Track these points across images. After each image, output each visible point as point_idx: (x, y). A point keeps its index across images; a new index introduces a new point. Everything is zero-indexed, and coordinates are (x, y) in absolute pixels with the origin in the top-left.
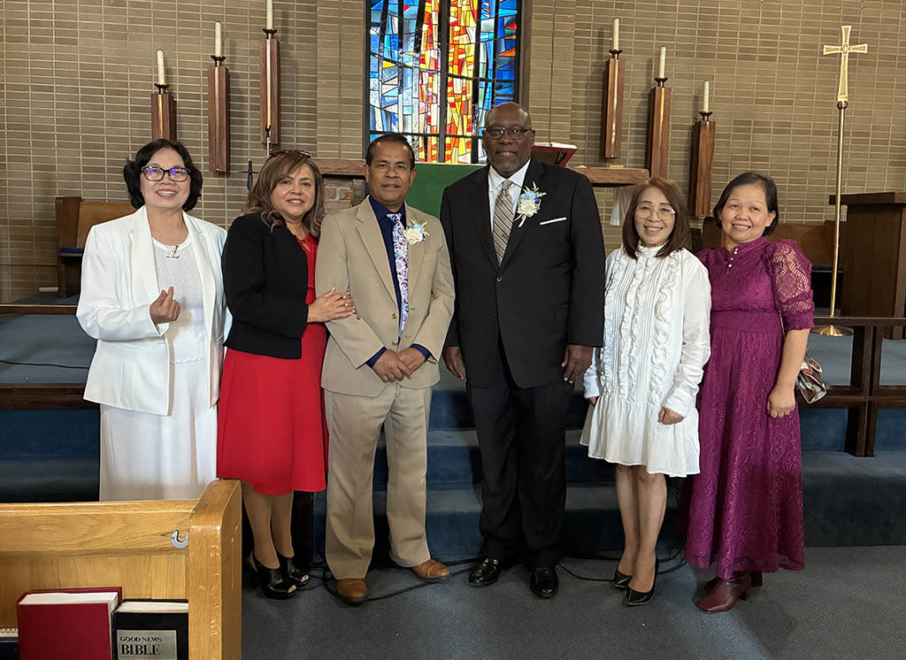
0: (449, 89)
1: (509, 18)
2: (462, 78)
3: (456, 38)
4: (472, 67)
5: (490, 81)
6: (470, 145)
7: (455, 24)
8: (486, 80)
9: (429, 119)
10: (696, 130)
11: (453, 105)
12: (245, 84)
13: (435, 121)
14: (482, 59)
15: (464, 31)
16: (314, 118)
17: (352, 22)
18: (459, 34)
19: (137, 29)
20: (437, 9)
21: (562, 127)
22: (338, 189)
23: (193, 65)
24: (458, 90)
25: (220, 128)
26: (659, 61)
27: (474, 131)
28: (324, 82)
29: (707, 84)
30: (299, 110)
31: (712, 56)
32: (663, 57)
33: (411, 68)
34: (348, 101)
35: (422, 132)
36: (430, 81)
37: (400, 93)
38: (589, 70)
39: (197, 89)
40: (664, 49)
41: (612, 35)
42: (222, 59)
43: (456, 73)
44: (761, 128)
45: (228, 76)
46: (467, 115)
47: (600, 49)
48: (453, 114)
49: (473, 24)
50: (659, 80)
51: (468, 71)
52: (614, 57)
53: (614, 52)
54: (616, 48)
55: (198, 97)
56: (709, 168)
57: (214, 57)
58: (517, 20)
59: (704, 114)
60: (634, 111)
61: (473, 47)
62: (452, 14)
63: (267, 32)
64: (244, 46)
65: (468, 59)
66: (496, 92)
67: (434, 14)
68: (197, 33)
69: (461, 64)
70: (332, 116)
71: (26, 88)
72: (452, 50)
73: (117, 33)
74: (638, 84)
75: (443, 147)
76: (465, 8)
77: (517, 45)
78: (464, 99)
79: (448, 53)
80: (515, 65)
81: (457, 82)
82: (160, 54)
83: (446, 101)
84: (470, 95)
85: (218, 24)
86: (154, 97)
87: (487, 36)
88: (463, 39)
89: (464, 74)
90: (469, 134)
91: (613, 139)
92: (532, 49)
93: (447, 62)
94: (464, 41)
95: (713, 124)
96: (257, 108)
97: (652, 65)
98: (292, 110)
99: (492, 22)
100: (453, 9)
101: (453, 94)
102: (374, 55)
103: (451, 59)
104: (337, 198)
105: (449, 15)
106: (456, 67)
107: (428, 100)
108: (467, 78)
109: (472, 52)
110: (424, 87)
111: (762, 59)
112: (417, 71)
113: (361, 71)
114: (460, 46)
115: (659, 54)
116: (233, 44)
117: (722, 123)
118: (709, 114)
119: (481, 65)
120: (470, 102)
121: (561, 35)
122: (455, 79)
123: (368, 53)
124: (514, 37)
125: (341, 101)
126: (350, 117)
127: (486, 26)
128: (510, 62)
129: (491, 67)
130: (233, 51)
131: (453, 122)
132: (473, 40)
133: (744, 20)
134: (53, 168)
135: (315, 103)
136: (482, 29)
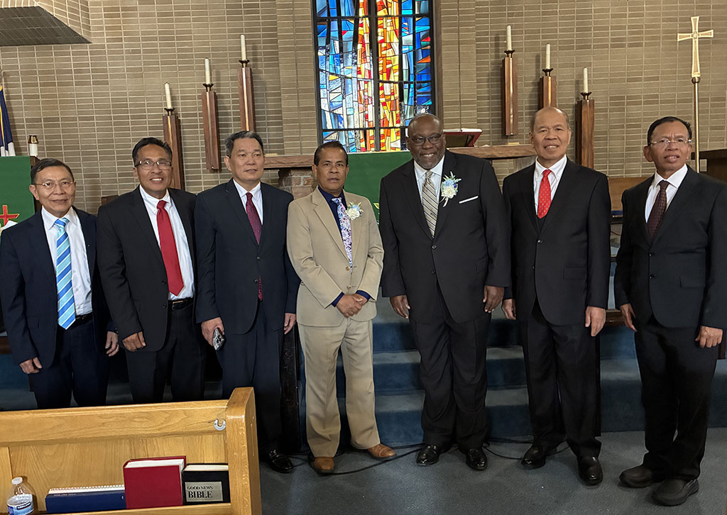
0: (381, 92)
1: (424, 33)
2: (390, 82)
3: (384, 53)
4: (397, 73)
5: (412, 83)
6: (400, 134)
7: (383, 41)
8: (409, 83)
9: (366, 117)
10: (579, 108)
11: (384, 104)
12: (228, 103)
13: (371, 118)
14: (405, 67)
15: (390, 46)
16: (281, 124)
17: (305, 48)
18: (386, 49)
19: (150, 69)
20: (368, 31)
21: (471, 114)
22: (302, 177)
23: (190, 92)
24: (387, 92)
25: (213, 137)
26: (545, 55)
27: (401, 123)
28: (286, 95)
29: (586, 70)
30: (269, 118)
31: (589, 47)
32: (548, 52)
33: (351, 78)
34: (305, 109)
35: (362, 127)
36: (366, 87)
37: (343, 98)
38: (489, 68)
39: (195, 109)
40: (549, 46)
41: (506, 39)
42: (211, 86)
43: (385, 79)
44: (633, 101)
45: (216, 97)
46: (396, 110)
47: (497, 51)
48: (385, 111)
49: (396, 40)
50: (546, 71)
51: (395, 77)
52: (508, 56)
53: (508, 52)
54: (510, 49)
55: (195, 115)
56: (591, 137)
57: (205, 85)
58: (431, 33)
59: (584, 95)
60: (527, 97)
61: (397, 58)
62: (380, 34)
63: (242, 62)
64: (228, 73)
65: (394, 68)
66: (418, 91)
67: (365, 35)
68: (192, 68)
69: (388, 72)
70: (294, 121)
71: (74, 119)
72: (381, 62)
73: (136, 74)
74: (530, 75)
75: (378, 137)
76: (389, 29)
77: (432, 53)
78: (392, 99)
79: (378, 64)
80: (432, 69)
81: (386, 86)
82: (167, 86)
83: (379, 101)
84: (397, 95)
85: (207, 60)
86: (165, 118)
87: (407, 49)
88: (389, 53)
89: (392, 79)
90: (398, 125)
91: (512, 121)
92: (443, 56)
93: (378, 72)
94: (391, 54)
95: (592, 102)
96: (238, 119)
97: (539, 59)
98: (264, 118)
99: (411, 37)
100: (380, 30)
101: (384, 95)
102: (322, 71)
103: (380, 69)
104: (302, 184)
105: (377, 35)
106: (385, 74)
107: (365, 103)
108: (394, 83)
109: (397, 62)
110: (361, 92)
111: (631, 45)
112: (355, 81)
113: (313, 86)
114: (388, 59)
115: (545, 50)
116: (218, 73)
117: (600, 100)
118: (588, 94)
119: (404, 71)
120: (397, 101)
121: (464, 42)
122: (385, 84)
123: (318, 71)
124: (429, 47)
125: (300, 109)
126: (307, 121)
127: (407, 41)
128: (427, 68)
129: (412, 72)
130: (218, 79)
131: (385, 117)
132: (397, 53)
133: (614, 16)
134: (97, 176)
135: (280, 112)
136: (403, 44)
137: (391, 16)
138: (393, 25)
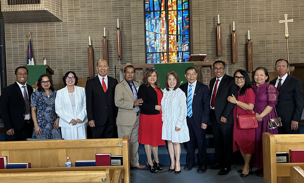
0: (169, 39)
1: (186, 16)
3: (171, 24)
4: (176, 32)
5: (181, 35)
6: (176, 54)
7: (170, 19)
9: (163, 48)
10: (246, 45)
11: (171, 43)
12: (112, 43)
13: (165, 48)
14: (179, 29)
15: (173, 21)
16: (131, 51)
17: (141, 23)
18: (171, 22)
19: (83, 31)
20: (165, 16)
21: (204, 47)
22: (139, 72)
23: (98, 39)
24: (172, 38)
25: (106, 56)
26: (233, 25)
27: (177, 50)
28: (134, 41)
29: (249, 31)
30: (127, 49)
31: (250, 22)
33: (158, 33)
34: (141, 46)
35: (162, 51)
36: (164, 37)
37: (155, 41)
38: (211, 30)
39: (99, 45)
41: (217, 19)
42: (105, 37)
43: (171, 34)
45: (107, 41)
46: (175, 45)
47: (214, 23)
48: (171, 46)
49: (175, 19)
50: (233, 31)
52: (218, 26)
53: (218, 24)
55: (99, 47)
56: (252, 57)
58: (189, 16)
59: (249, 40)
60: (226, 41)
61: (176, 26)
62: (169, 17)
63: (118, 28)
64: (111, 32)
65: (175, 29)
66: (184, 38)
68: (99, 30)
69: (172, 31)
70: (136, 50)
71: (55, 49)
72: (169, 27)
73: (78, 32)
74: (227, 32)
75: (168, 56)
76: (173, 15)
77: (189, 24)
78: (174, 41)
80: (189, 30)
81: (172, 36)
82: (90, 37)
83: (169, 42)
84: (176, 40)
85: (104, 28)
86: (88, 49)
87: (180, 22)
89: (174, 34)
91: (220, 50)
92: (193, 26)
94: (173, 24)
95: (252, 43)
96: (116, 49)
97: (231, 27)
98: (125, 49)
99: (181, 18)
100: (169, 15)
101: (171, 40)
102: (147, 31)
103: (169, 30)
104: (139, 74)
107: (163, 42)
110: (162, 39)
111: (267, 21)
113: (144, 37)
114: (172, 26)
115: (233, 23)
116: (108, 32)
117: (255, 43)
119: (178, 31)
120: (176, 42)
121: (201, 21)
123: (145, 31)
124: (188, 22)
125: (139, 46)
126: (141, 50)
129: (181, 31)
130: (108, 34)
131: (171, 48)
132: (176, 24)
133: (260, 10)
134: (62, 70)
135: (131, 46)
136: (178, 20)
137: (173, 10)
138: (174, 13)
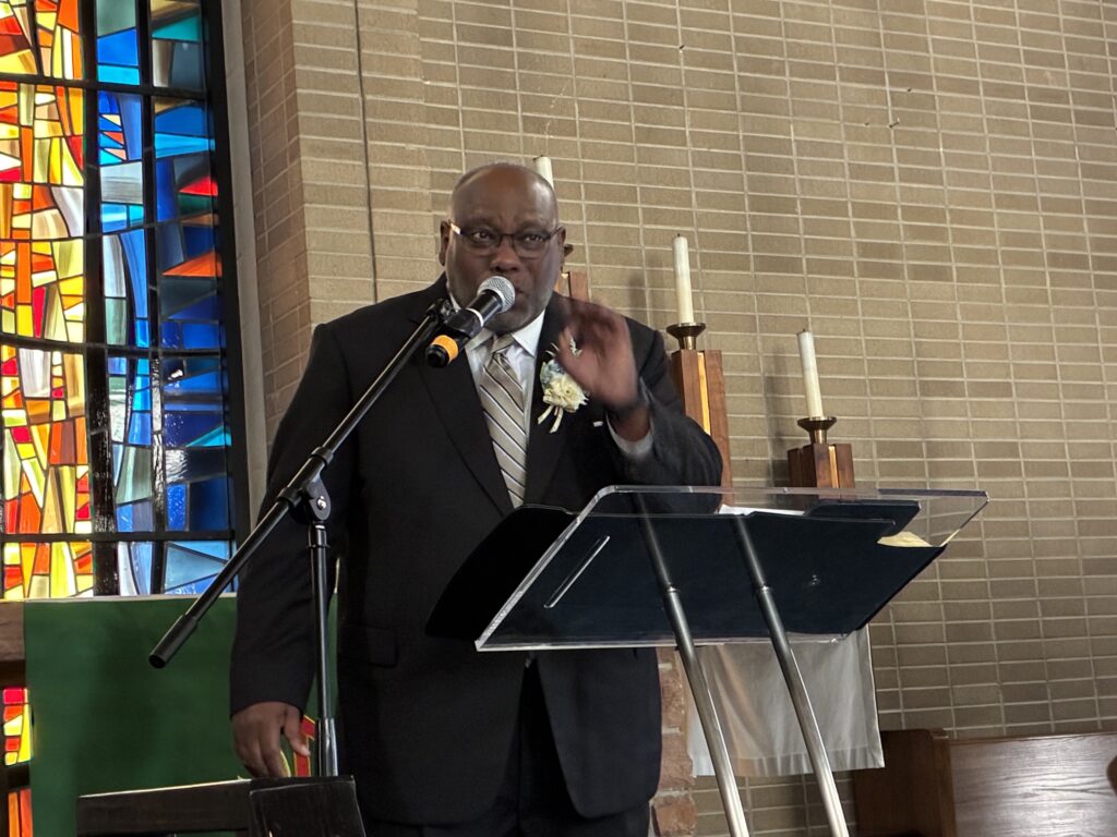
0: (10, 384)
1: (190, 163)
2: (50, 346)
3: (18, 222)
4: (79, 311)
5: (143, 353)
6: (91, 567)
7: (16, 177)
8: (130, 352)
11: (22, 435)
14: (112, 286)
15: (47, 198)
18: (27, 208)
24: (38, 386)
29: (807, 341)
31: (796, 265)
40: (682, 248)
43: (26, 329)
46: (73, 465)
48: (23, 465)
49: (72, 176)
50: (679, 331)
51: (68, 325)
59: (814, 426)
61: (78, 248)
65: (65, 288)
69: (41, 301)
76: (42, 129)
77: (222, 241)
78: (59, 414)
81: (33, 359)
84: (78, 400)
87: (122, 216)
88: (44, 224)
89: (56, 333)
90: (85, 528)
94: (51, 232)
95: (845, 452)
99: (135, 172)
101: (21, 400)
106: (26, 313)
108: (67, 348)
109: (77, 264)
111: (916, 273)
114: (37, 248)
118: (826, 425)
119: (110, 306)
120: (81, 424)
122: (23, 352)
124: (210, 219)
127: (116, 185)
129: (142, 311)
131: (25, 491)
132: (79, 228)
136: (105, 192)
137: (51, 81)
138: (59, 117)
